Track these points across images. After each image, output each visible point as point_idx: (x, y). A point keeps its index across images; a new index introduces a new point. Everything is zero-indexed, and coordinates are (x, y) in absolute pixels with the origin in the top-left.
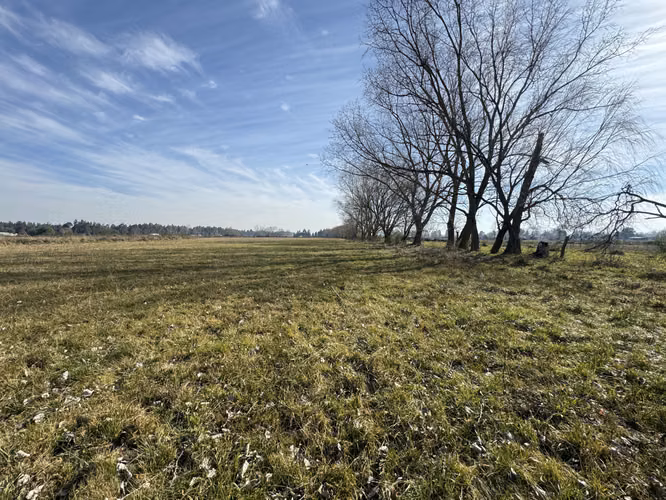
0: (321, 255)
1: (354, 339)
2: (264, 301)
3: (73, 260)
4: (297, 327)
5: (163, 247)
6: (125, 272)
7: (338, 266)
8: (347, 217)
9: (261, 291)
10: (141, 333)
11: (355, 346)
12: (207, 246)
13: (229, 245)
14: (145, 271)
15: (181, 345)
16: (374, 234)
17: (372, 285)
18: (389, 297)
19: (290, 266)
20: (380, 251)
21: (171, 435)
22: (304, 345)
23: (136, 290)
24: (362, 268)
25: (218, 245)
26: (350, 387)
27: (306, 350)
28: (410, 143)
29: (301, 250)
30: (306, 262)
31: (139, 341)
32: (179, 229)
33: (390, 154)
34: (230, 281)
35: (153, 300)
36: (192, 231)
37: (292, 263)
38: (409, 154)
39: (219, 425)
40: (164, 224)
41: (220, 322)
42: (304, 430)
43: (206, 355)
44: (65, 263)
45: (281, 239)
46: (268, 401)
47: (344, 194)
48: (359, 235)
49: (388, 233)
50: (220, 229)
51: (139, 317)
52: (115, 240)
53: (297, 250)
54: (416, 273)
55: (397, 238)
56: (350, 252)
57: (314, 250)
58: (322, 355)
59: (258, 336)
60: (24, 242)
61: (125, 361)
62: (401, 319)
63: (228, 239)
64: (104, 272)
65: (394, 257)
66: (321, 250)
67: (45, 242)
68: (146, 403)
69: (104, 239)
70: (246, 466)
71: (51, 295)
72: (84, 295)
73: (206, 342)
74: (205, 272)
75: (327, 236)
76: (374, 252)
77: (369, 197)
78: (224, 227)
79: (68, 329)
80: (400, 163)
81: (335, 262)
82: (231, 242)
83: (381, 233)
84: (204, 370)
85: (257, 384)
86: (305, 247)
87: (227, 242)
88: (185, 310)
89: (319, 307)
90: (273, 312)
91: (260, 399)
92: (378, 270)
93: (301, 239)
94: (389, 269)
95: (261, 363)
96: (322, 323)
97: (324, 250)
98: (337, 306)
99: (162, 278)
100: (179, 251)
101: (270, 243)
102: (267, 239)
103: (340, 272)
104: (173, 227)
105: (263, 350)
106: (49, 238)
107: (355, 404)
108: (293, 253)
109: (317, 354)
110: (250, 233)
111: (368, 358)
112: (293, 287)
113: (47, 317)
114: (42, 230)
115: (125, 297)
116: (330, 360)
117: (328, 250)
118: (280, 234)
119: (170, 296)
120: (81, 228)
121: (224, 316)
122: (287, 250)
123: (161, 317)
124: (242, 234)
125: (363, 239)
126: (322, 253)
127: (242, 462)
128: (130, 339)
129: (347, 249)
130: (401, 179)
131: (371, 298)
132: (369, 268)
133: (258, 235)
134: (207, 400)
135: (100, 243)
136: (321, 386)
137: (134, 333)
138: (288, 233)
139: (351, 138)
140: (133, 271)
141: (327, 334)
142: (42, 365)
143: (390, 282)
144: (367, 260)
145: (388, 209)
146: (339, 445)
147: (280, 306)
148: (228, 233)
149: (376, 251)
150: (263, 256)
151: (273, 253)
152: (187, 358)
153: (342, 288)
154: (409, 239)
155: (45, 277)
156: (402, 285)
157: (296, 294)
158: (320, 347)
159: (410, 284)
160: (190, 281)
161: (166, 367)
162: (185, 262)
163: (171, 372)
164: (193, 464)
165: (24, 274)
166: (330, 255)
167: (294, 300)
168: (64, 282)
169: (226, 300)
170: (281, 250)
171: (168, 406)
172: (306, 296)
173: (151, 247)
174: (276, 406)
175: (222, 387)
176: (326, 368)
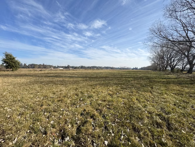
0: (143, 76)
1: (159, 107)
2: (124, 89)
3: (81, 74)
4: (135, 99)
5: (97, 72)
6: (90, 77)
7: (149, 80)
8: (153, 62)
9: (123, 85)
10: (94, 92)
11: (160, 110)
12: (107, 72)
13: (113, 72)
14: (94, 78)
15: (103, 97)
16: (165, 69)
17: (166, 88)
18: (175, 94)
19: (132, 79)
20: (169, 75)
21: (102, 120)
22: (139, 105)
23: (92, 82)
24: (161, 81)
25: (110, 72)
26: (159, 125)
27: (140, 107)
28: (188, 30)
29: (135, 74)
30: (137, 78)
31: (94, 94)
32: (100, 67)
33: (176, 36)
34: (114, 82)
35: (96, 85)
36: (103, 68)
37: (132, 78)
38: (187, 35)
39: (114, 122)
40: (97, 66)
41: (112, 93)
42: (141, 133)
43: (109, 101)
44: (80, 75)
45: (128, 70)
46: (128, 120)
47: (152, 54)
48: (158, 69)
49: (173, 69)
50: (110, 67)
51: (94, 89)
52: (88, 70)
53: (133, 74)
54: (190, 85)
55: (178, 70)
56: (154, 75)
57: (140, 74)
58: (146, 110)
59: (123, 99)
60: (74, 70)
61: (92, 98)
62: (183, 104)
63: (112, 70)
64: (86, 77)
65: (176, 78)
66: (142, 74)
67: (77, 70)
68: (96, 110)
69: (86, 70)
70: (122, 137)
71: (78, 81)
72: (83, 82)
73: (109, 98)
74: (107, 79)
75: (144, 69)
76: (165, 75)
77: (163, 54)
78: (111, 67)
79: (81, 89)
80: (182, 39)
81: (148, 78)
82: (113, 71)
83: (169, 68)
84: (109, 105)
85: (124, 113)
86: (136, 73)
87: (112, 71)
88: (103, 88)
89: (143, 93)
90: (127, 92)
91: (125, 118)
92: (168, 83)
93: (134, 70)
94: (174, 83)
95: (125, 108)
96: (145, 99)
97: (143, 74)
98: (151, 94)
99: (98, 80)
100: (101, 73)
101: (124, 71)
102: (123, 70)
103: (151, 82)
104: (99, 67)
105: (125, 104)
106: (77, 69)
107: (162, 132)
108: (132, 75)
109: (144, 109)
110: (118, 68)
111: (166, 116)
112: (133, 86)
113: (78, 86)
114: (76, 68)
115: (90, 83)
116: (149, 113)
117: (145, 74)
118: (128, 69)
119: (100, 84)
120: (82, 67)
121: (113, 91)
122: (130, 74)
123: (98, 89)
124: (116, 69)
125: (160, 70)
126: (143, 75)
127: (121, 135)
128: (92, 93)
129: (153, 74)
130: (181, 46)
131: (166, 93)
132: (163, 82)
133: (120, 69)
134: (110, 114)
135: (85, 71)
136: (146, 121)
137: (93, 92)
138: (130, 68)
139: (156, 34)
140: (92, 77)
141: (147, 103)
142: (78, 96)
143: (175, 88)
144: (162, 78)
145: (173, 59)
146: (156, 145)
147: (129, 91)
148: (112, 68)
149: (167, 75)
150: (122, 75)
151: (126, 74)
152: (105, 101)
153: (152, 88)
154: (185, 71)
155: (77, 77)
156: (182, 90)
157: (134, 88)
158: (145, 107)
159: (187, 90)
160: (104, 81)
161: (100, 102)
162: (102, 76)
163: (101, 104)
164: (108, 130)
165: (74, 77)
166: (146, 76)
167: (133, 90)
168: (80, 79)
169: (113, 87)
170: (128, 73)
171: (101, 112)
172: (138, 89)
173: (95, 72)
174: (130, 122)
175: (114, 111)
176: (148, 115)
